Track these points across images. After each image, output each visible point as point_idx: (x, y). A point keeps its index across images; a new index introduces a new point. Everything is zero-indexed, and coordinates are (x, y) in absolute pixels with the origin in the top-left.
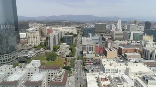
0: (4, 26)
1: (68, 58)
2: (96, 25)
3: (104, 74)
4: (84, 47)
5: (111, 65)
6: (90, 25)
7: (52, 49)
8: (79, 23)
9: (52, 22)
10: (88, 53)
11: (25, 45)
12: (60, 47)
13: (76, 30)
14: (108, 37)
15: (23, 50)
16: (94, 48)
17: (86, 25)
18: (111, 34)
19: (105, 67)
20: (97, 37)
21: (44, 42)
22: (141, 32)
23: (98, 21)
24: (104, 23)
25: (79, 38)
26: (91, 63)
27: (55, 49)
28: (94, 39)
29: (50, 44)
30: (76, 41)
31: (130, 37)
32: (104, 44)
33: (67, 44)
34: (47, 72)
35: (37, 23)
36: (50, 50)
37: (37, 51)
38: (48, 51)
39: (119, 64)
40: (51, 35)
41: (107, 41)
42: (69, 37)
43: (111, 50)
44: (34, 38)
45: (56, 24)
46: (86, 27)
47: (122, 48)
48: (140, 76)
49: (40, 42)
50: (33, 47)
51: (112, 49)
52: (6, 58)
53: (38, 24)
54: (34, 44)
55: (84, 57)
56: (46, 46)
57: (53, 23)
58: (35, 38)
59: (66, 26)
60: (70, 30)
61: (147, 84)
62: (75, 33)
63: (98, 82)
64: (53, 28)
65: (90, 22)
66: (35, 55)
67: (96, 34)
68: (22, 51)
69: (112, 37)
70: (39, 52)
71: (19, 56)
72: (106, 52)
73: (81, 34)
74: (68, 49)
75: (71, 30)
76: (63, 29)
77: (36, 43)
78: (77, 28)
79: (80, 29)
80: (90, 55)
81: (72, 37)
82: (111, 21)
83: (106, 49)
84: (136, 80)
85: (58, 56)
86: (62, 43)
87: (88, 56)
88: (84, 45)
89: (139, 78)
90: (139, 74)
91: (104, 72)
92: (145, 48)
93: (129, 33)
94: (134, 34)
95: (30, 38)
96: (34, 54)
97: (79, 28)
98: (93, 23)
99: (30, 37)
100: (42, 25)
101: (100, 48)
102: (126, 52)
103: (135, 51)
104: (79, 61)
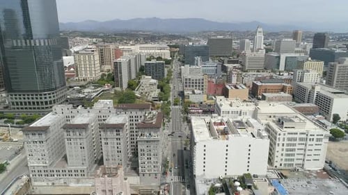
0: (46, 41)
1: (156, 102)
2: (210, 41)
3: (220, 118)
4: (186, 83)
5: (231, 105)
6: (197, 41)
7: (125, 86)
8: (174, 36)
9: (115, 35)
10: (194, 93)
11: (72, 78)
12: (139, 82)
13: (168, 51)
14: (235, 65)
15: (70, 87)
16: (206, 84)
17: (190, 40)
18: (240, 59)
19: (221, 108)
20: (212, 65)
21: (107, 73)
22: (303, 55)
23: (215, 32)
24: (228, 37)
25: (175, 66)
26: (200, 111)
27: (132, 85)
28: (205, 68)
29: (121, 77)
30: (170, 72)
31: (278, 65)
32: (225, 78)
33: (153, 78)
34: (129, 113)
35: (82, 36)
36: (122, 87)
37: (100, 89)
38: (118, 89)
39: (245, 104)
40: (123, 60)
41: (231, 72)
42: (156, 64)
43: (236, 88)
44: (90, 65)
45: (125, 38)
46: (191, 44)
47: (259, 84)
48: (274, 119)
49: (101, 74)
50: (89, 83)
51: (238, 86)
52: (50, 97)
53: (85, 39)
54: (90, 77)
55: (186, 100)
56: (113, 80)
57: (118, 37)
58: (93, 66)
59: (146, 43)
60: (157, 51)
61: (282, 127)
62: (166, 58)
63: (209, 126)
64: (120, 47)
65: (199, 33)
66: (97, 95)
67: (210, 60)
68: (71, 89)
69: (242, 66)
70: (103, 91)
71: (68, 97)
72: (228, 90)
73: (179, 60)
74: (156, 87)
75: (159, 51)
76: (141, 48)
77: (94, 75)
78: (170, 46)
79: (176, 50)
80: (198, 97)
81: (163, 64)
82: (244, 33)
83: (228, 87)
84: (268, 125)
85: (138, 97)
86: (143, 76)
87: (193, 99)
88: (186, 79)
89: (274, 121)
90: (274, 116)
91: (219, 115)
92: (301, 84)
93: (277, 57)
94: (287, 58)
95: (83, 66)
96: (95, 94)
97: (175, 47)
98: (204, 37)
99: (82, 63)
100: (94, 40)
101: (217, 85)
102: (265, 92)
103: (283, 89)
104: (177, 107)
